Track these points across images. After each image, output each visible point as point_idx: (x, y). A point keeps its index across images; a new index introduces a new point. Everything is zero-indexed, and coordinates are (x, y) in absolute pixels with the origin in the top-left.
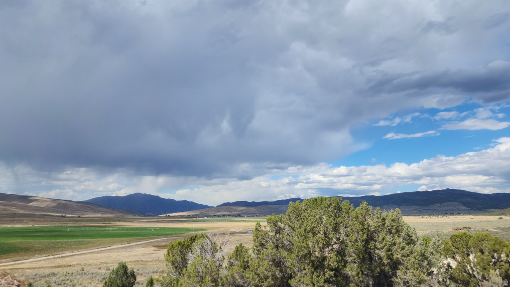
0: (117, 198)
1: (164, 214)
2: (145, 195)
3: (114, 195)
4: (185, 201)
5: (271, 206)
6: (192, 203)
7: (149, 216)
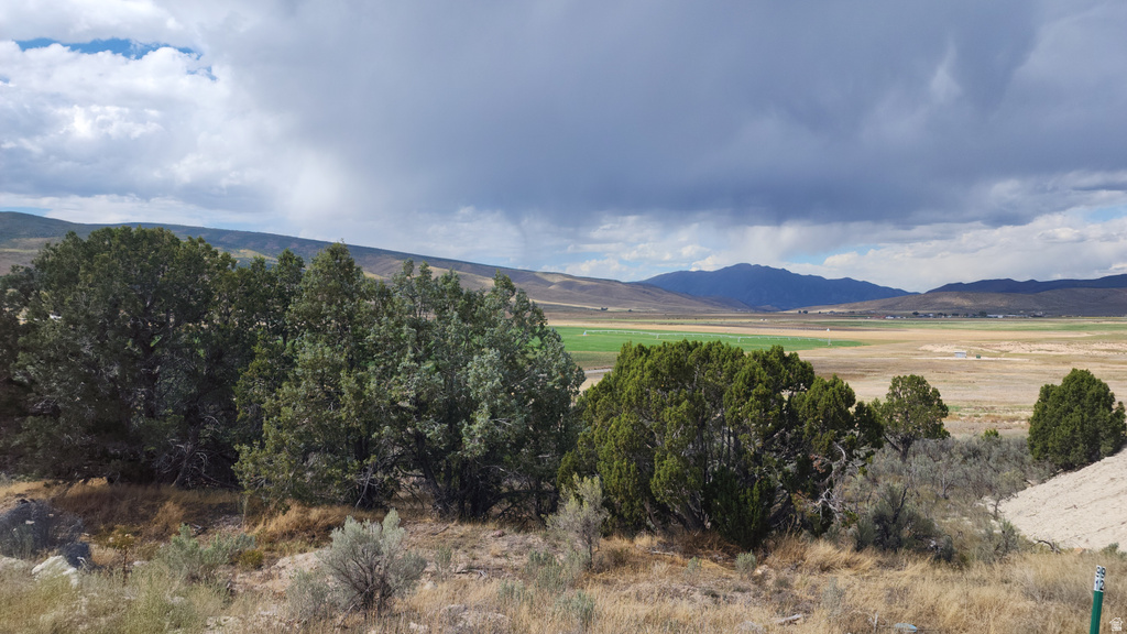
0: (701, 274)
1: (794, 308)
2: (758, 267)
3: (694, 270)
4: (848, 280)
5: (1083, 291)
6: (865, 284)
7: (765, 311)
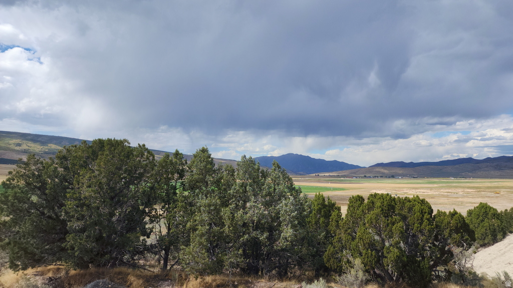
0: (272, 157)
1: (313, 174)
2: (297, 155)
3: (269, 156)
4: (335, 161)
5: (432, 166)
6: (343, 163)
7: (301, 174)
